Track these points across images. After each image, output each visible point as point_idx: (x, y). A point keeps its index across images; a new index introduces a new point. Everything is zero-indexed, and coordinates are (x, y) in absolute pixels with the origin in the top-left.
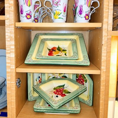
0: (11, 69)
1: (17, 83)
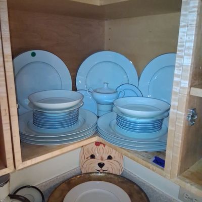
0: (181, 88)
1: (188, 117)
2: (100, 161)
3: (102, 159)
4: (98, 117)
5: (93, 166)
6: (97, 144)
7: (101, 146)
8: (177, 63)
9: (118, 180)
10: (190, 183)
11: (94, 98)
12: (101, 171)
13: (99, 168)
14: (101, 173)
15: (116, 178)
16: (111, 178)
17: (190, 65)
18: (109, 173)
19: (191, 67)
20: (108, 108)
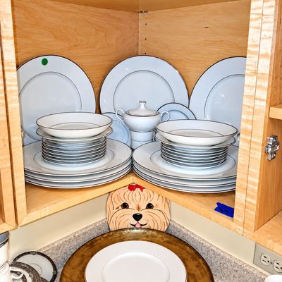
1: (267, 147)
2: (136, 212)
3: (139, 209)
4: (133, 150)
5: (126, 219)
6: (132, 188)
7: (138, 190)
8: (248, 70)
9: (162, 238)
10: (272, 238)
11: (126, 124)
12: (138, 226)
13: (134, 222)
14: (137, 229)
15: (160, 236)
16: (152, 236)
17: (268, 72)
18: (149, 229)
19: (270, 75)
20: (147, 136)
